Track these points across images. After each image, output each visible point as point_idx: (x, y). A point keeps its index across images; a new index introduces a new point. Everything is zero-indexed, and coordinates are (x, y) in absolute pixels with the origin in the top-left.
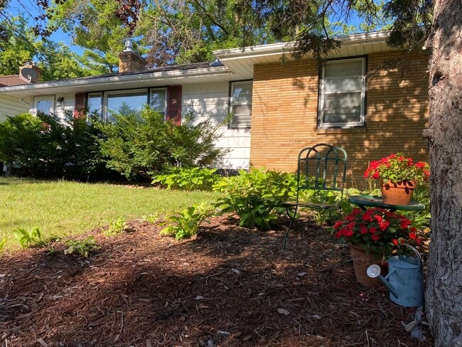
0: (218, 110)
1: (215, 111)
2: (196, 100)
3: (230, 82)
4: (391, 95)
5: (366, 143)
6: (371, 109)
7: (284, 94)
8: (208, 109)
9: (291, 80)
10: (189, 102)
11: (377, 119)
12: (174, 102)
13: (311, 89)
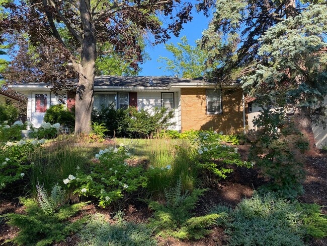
0: (156, 104)
1: (154, 104)
2: (144, 99)
3: (161, 93)
4: (230, 103)
5: (223, 119)
6: (224, 107)
7: (194, 101)
8: (151, 103)
9: (195, 95)
10: (141, 100)
11: (226, 111)
12: (133, 99)
13: (203, 99)
